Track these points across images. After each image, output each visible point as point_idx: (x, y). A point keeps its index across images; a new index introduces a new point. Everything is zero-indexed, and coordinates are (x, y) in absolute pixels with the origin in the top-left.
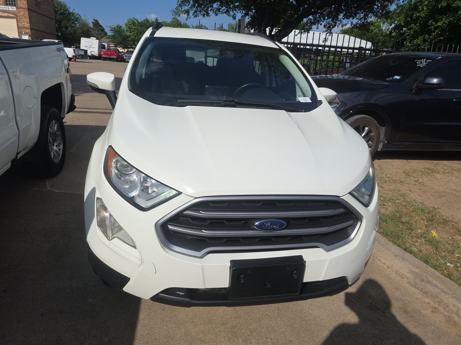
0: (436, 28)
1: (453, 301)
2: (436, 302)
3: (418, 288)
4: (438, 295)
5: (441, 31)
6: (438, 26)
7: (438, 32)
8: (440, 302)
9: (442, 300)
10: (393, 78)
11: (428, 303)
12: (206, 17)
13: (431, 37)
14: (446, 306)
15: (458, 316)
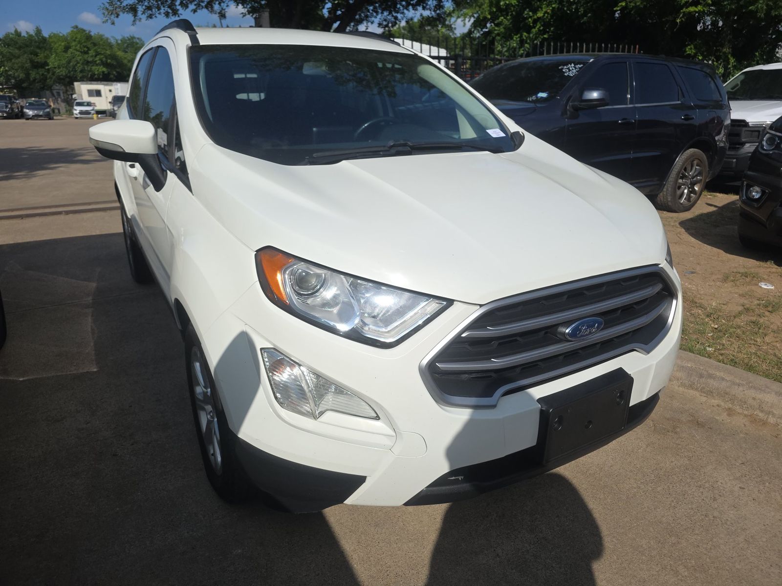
0: (535, 22)
1: (752, 393)
2: (728, 401)
3: (697, 389)
4: (728, 390)
5: (542, 26)
6: (539, 18)
7: (540, 27)
8: (733, 399)
9: (735, 395)
10: (537, 97)
11: (718, 405)
12: (172, 17)
13: (531, 35)
14: (743, 402)
15: (762, 412)
